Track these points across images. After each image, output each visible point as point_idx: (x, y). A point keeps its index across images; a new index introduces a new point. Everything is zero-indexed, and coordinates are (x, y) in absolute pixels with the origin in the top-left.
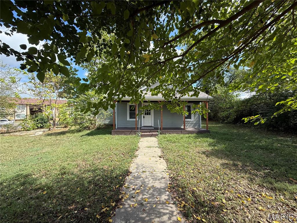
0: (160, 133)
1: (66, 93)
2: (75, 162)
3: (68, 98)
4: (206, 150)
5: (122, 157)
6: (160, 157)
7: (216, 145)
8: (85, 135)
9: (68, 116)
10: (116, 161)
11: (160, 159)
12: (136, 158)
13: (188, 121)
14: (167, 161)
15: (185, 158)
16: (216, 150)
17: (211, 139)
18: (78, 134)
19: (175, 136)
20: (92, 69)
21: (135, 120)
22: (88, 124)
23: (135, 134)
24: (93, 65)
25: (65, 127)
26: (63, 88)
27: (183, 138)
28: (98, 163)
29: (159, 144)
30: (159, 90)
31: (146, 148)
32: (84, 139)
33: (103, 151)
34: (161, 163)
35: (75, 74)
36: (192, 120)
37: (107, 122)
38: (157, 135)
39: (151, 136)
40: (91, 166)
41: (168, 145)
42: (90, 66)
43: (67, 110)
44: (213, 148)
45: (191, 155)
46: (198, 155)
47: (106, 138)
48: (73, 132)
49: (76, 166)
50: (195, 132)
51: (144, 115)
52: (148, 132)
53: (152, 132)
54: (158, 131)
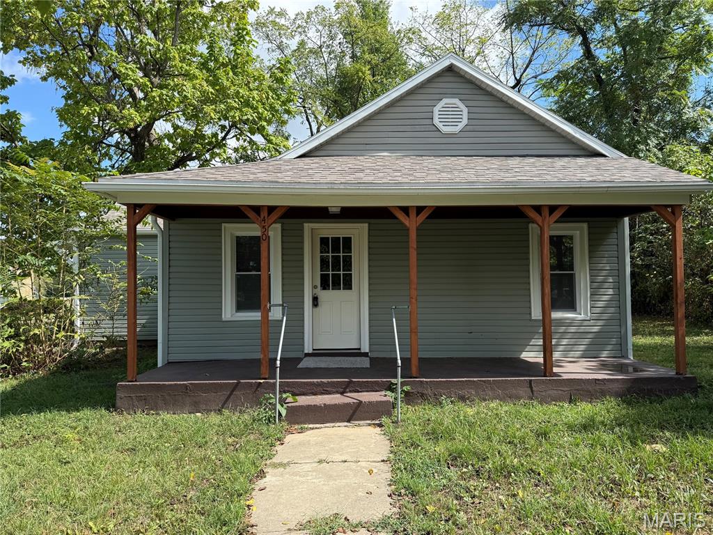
0: (407, 394)
23: (256, 404)
29: (395, 493)
36: (582, 317)
38: (388, 409)
39: (352, 414)
50: (615, 387)
51: (315, 287)
52: (337, 392)
53: (358, 392)
54: (394, 381)
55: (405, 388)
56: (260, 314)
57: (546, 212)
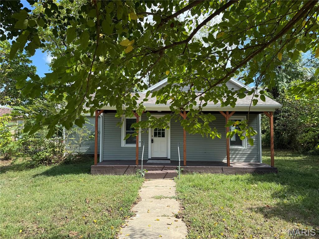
0: (182, 171)
1: (10, 95)
2: (18, 224)
3: (13, 105)
4: (266, 206)
5: (105, 216)
6: (177, 217)
7: (285, 196)
8: (41, 174)
9: (11, 138)
10: (94, 222)
11: (177, 221)
12: (131, 218)
13: (236, 150)
14: (189, 224)
15: (224, 220)
16: (285, 206)
17: (278, 184)
18: (28, 172)
19: (210, 178)
20: (59, 52)
21: (134, 146)
22: (47, 154)
23: (135, 172)
24: (61, 45)
25: (7, 159)
26: (5, 85)
27: (224, 182)
28: (62, 226)
29: (177, 192)
30: (167, 93)
31: (153, 199)
32: (38, 182)
33: (72, 204)
34: (177, 227)
35: (28, 61)
36: (244, 148)
37: (84, 150)
38: (176, 175)
39: (165, 176)
40: (47, 231)
41: (195, 193)
42: (56, 46)
43: (10, 127)
44: (279, 200)
45: (236, 213)
46: (249, 213)
47: (80, 179)
48: (18, 168)
49: (21, 231)
50: (250, 170)
51: (152, 136)
52: (160, 170)
53: (167, 170)
54: (178, 167)
55: (182, 169)
56: (136, 145)
57: (228, 113)
